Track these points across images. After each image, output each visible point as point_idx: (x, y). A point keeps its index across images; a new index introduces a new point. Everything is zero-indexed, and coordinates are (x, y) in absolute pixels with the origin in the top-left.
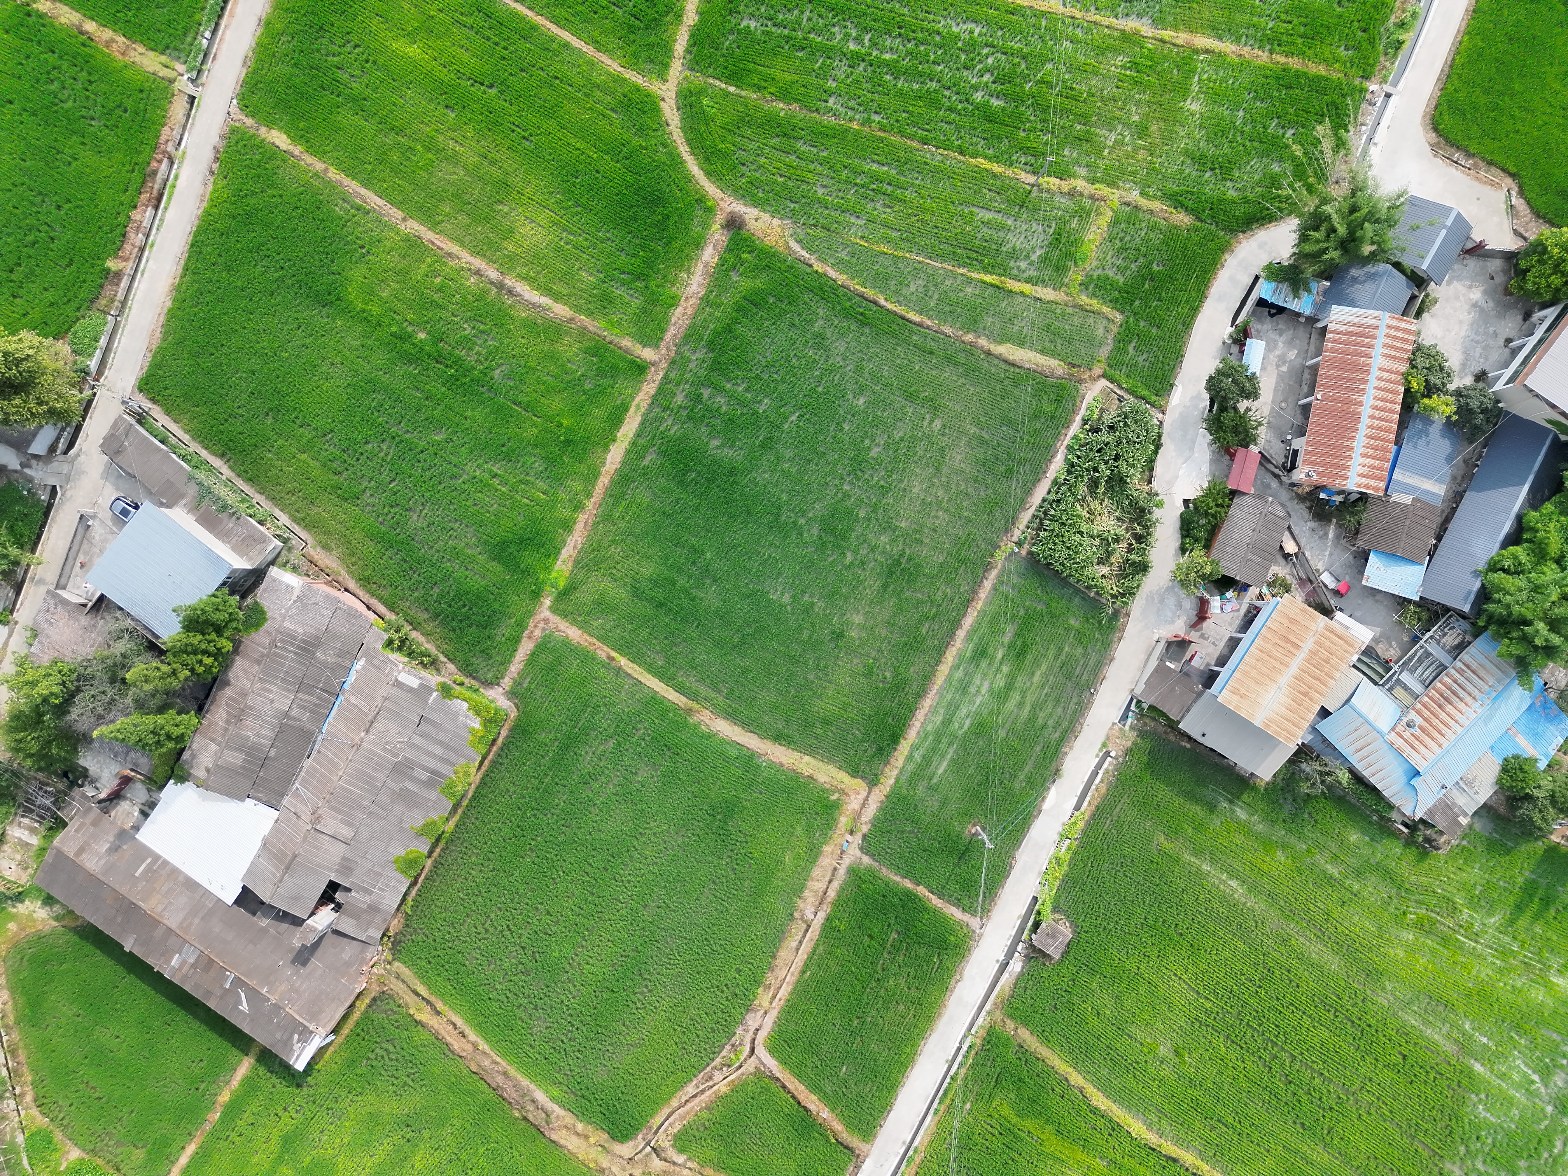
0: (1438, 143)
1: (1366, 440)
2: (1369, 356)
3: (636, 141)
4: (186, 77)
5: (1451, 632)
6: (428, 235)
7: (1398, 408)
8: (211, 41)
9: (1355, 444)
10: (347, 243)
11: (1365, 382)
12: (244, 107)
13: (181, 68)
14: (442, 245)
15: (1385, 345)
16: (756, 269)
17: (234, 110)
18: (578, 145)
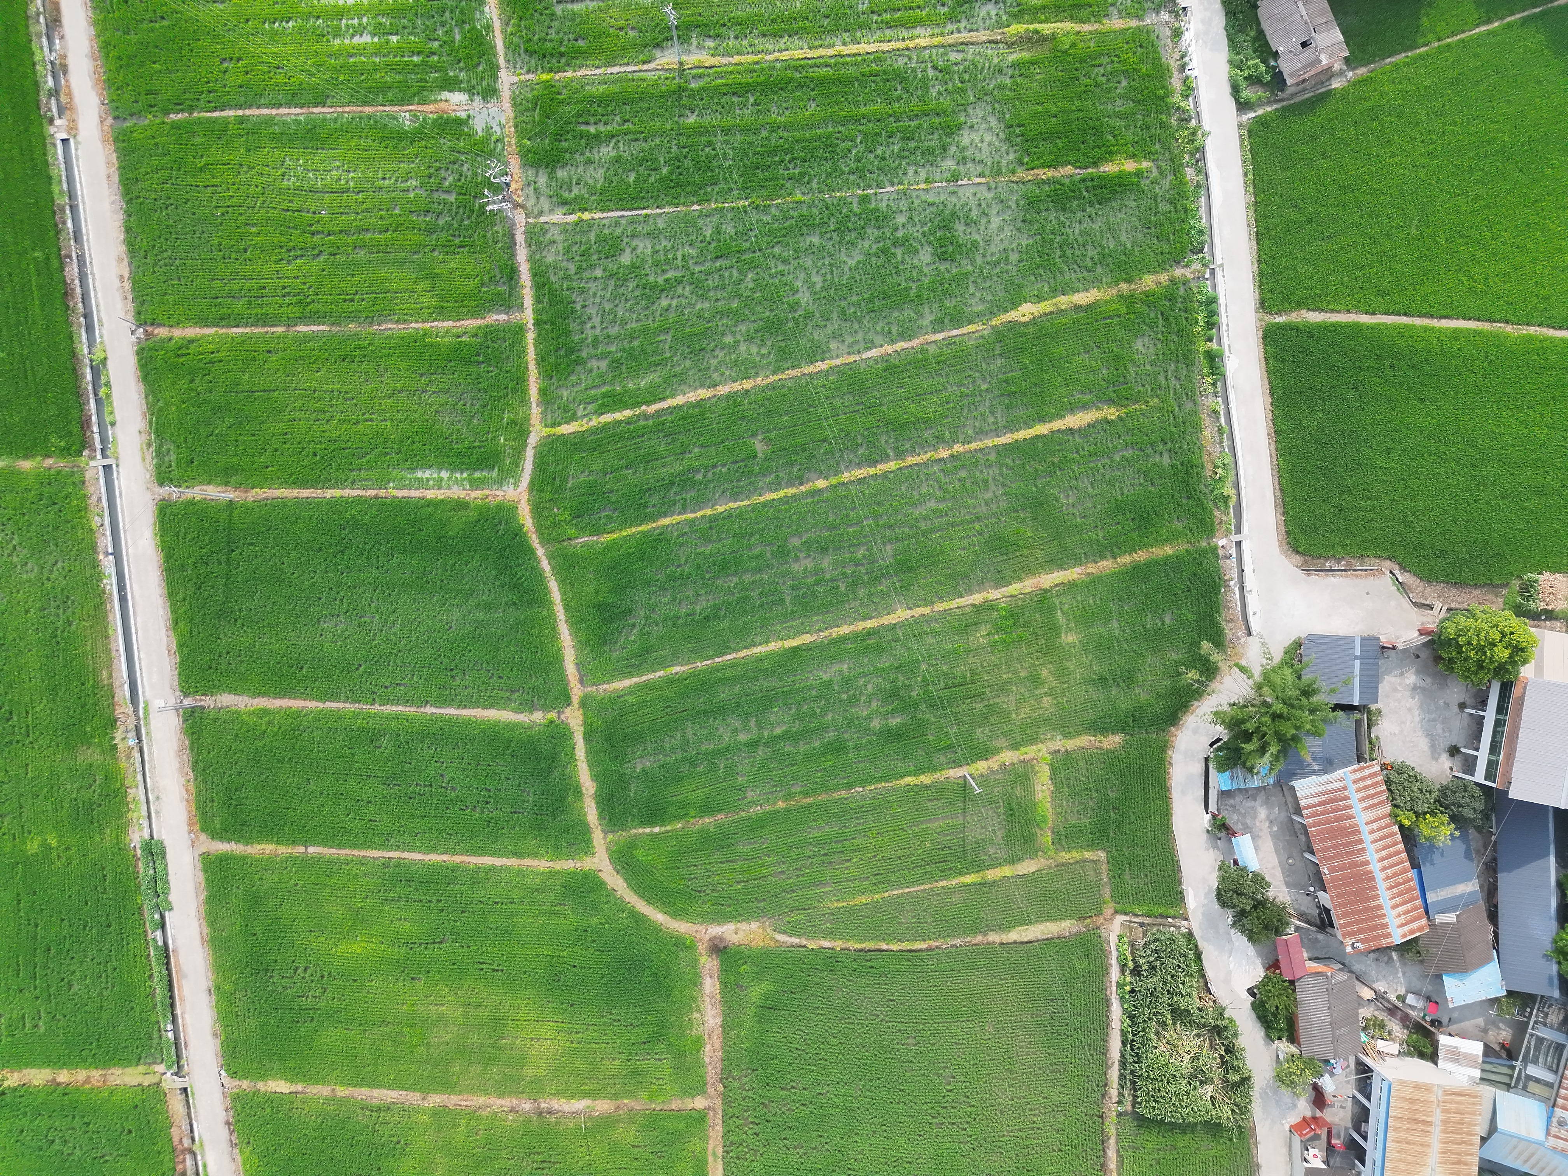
0: (1306, 562)
1: (1389, 893)
2: (1351, 817)
3: (595, 921)
4: (169, 1074)
5: (1551, 1010)
6: (452, 1100)
7: (1401, 846)
8: (175, 1031)
9: (1381, 901)
10: (383, 1145)
11: (1361, 841)
12: (233, 1075)
13: (161, 1068)
14: (469, 1103)
15: (1361, 800)
16: (758, 976)
17: (226, 1080)
18: (545, 953)
